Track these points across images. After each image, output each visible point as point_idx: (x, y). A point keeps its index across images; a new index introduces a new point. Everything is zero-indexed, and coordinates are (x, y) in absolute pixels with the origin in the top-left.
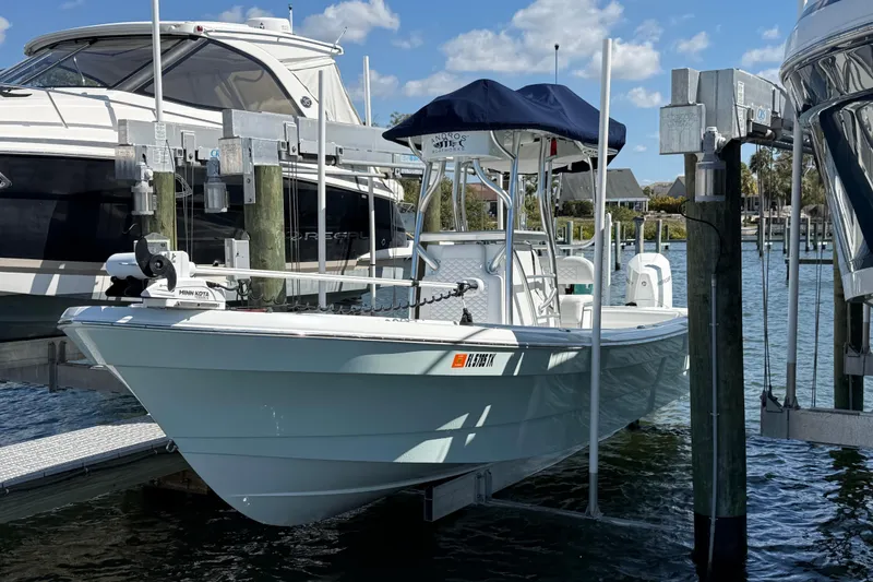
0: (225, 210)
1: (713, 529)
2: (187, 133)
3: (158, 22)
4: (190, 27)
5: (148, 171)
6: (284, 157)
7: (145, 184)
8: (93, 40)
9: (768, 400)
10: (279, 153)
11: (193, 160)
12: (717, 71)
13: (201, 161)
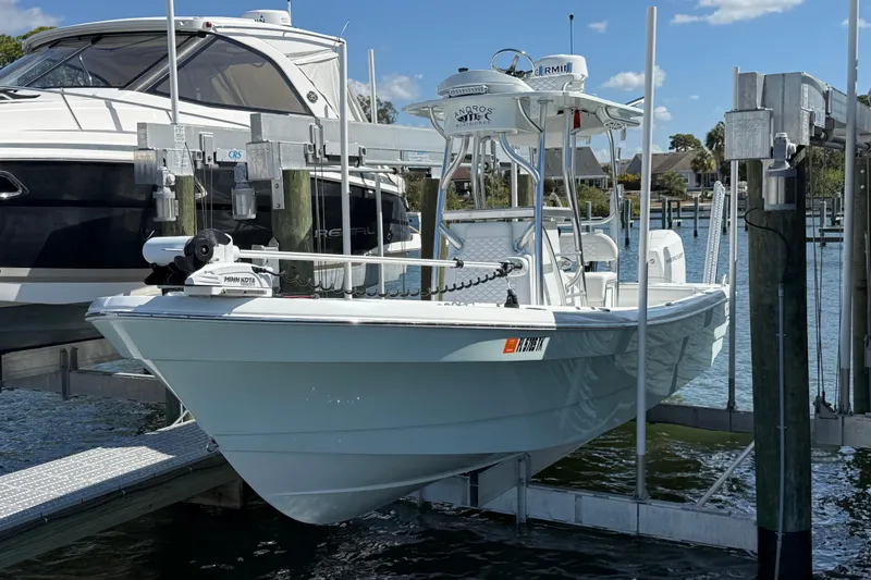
0: (254, 216)
1: (779, 544)
2: (206, 135)
3: (174, 18)
4: (199, 23)
5: (170, 174)
6: (311, 160)
7: (167, 190)
8: (97, 37)
9: (822, 406)
10: (306, 156)
11: (212, 162)
12: (784, 75)
13: (219, 163)
